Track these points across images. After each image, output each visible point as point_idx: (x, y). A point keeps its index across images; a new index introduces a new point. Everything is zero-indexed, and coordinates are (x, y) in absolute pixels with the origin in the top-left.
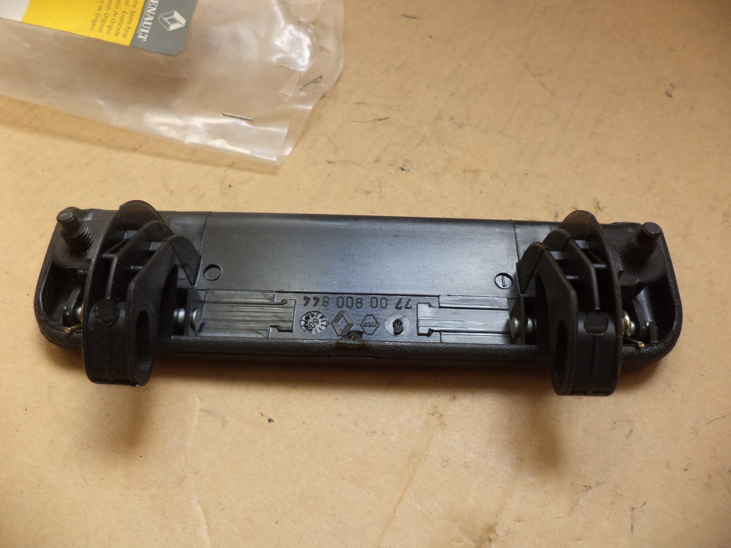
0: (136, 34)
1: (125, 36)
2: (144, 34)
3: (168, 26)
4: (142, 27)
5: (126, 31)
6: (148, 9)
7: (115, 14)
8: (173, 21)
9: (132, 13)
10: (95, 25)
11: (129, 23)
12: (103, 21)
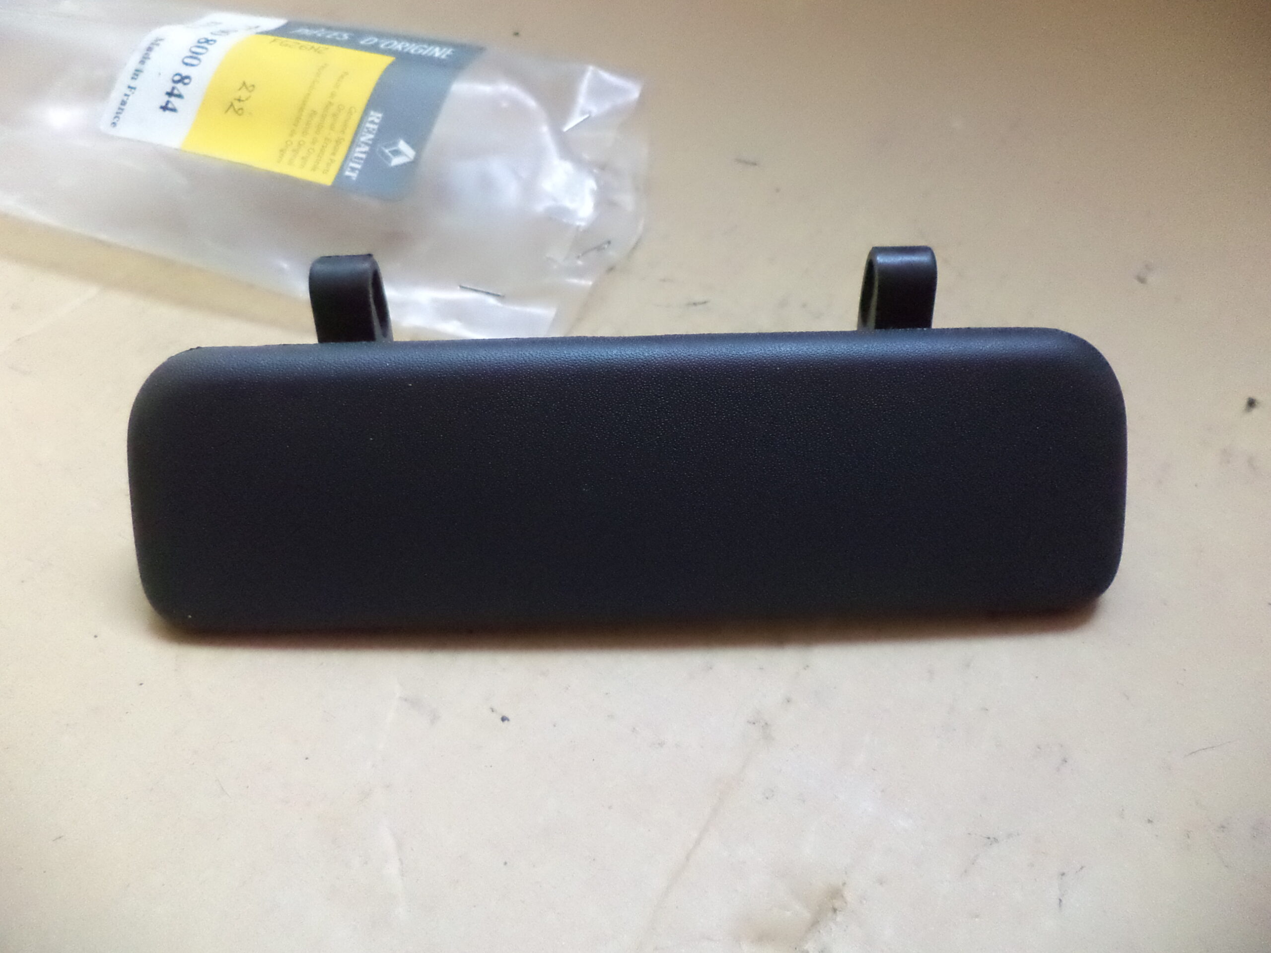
0: (342, 169)
1: (325, 172)
2: (353, 169)
3: (388, 159)
4: (351, 160)
5: (328, 165)
6: (362, 136)
7: (314, 142)
8: (397, 153)
9: (338, 142)
10: (282, 155)
11: (334, 154)
12: (296, 151)
